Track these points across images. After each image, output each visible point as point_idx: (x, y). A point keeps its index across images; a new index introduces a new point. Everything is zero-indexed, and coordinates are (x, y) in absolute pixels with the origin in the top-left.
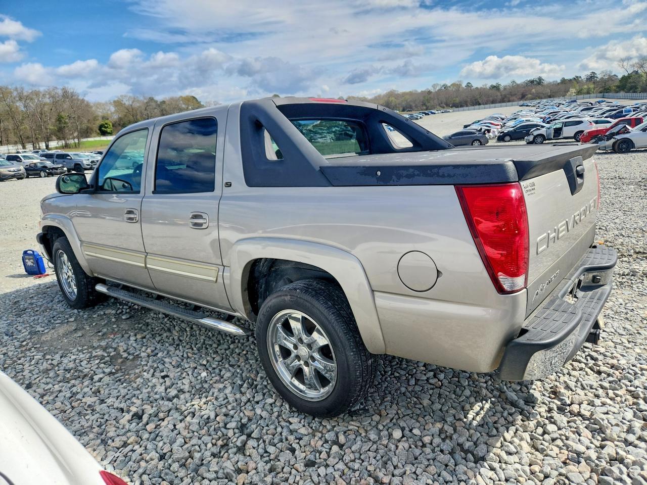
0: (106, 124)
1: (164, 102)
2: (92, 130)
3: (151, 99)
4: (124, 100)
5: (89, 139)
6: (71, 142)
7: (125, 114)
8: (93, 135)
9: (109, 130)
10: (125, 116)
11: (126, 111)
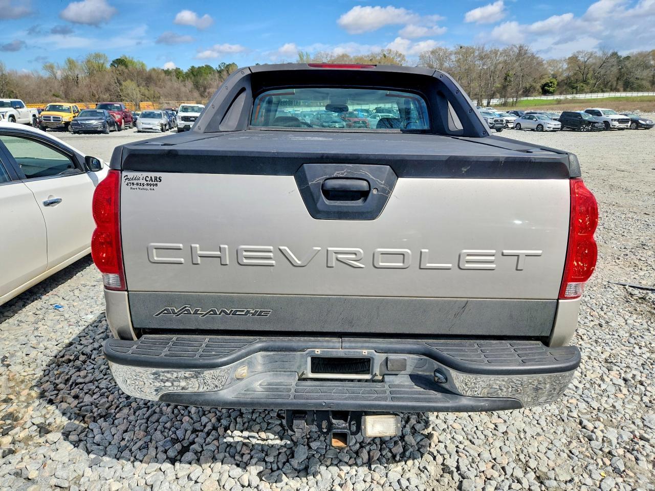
0: (551, 83)
1: (628, 58)
2: (534, 88)
3: (615, 54)
4: (580, 56)
5: (529, 98)
6: (510, 100)
7: (575, 71)
8: (534, 94)
9: (551, 89)
10: (575, 74)
11: (578, 69)
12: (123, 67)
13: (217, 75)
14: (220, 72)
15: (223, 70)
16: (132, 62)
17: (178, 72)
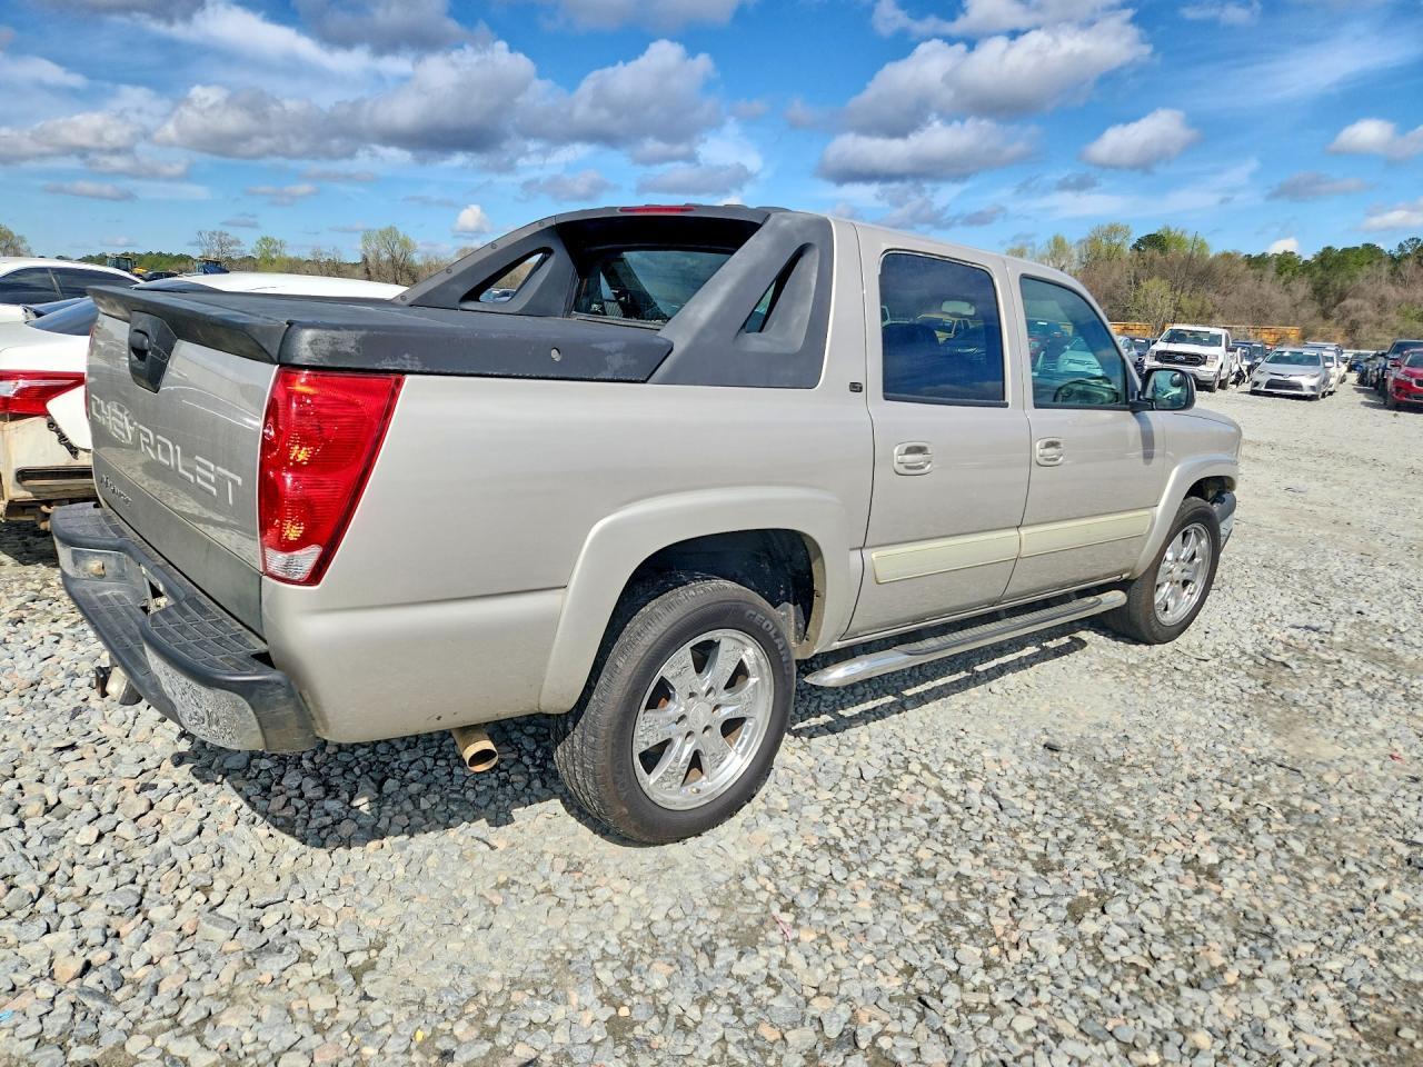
12: (1156, 251)
13: (1386, 268)
14: (1396, 261)
15: (1407, 256)
16: (1179, 241)
17: (1286, 263)
